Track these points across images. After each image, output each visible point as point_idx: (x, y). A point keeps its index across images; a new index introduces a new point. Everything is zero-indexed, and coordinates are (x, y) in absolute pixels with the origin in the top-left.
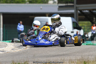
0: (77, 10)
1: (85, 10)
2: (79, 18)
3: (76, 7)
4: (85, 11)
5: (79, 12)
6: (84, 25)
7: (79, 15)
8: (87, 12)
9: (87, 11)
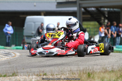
0: (80, 7)
1: (91, 7)
2: (83, 17)
3: (80, 4)
4: (90, 9)
5: (83, 9)
6: (89, 26)
7: (84, 13)
8: (93, 11)
9: (93, 9)
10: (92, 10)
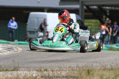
0: (82, 5)
1: (93, 5)
2: (85, 15)
3: (82, 2)
4: (92, 7)
5: (85, 7)
6: (90, 24)
7: (86, 11)
8: (96, 9)
9: (95, 7)
10: (94, 9)
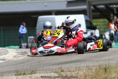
0: (90, 5)
1: (100, 5)
2: (93, 15)
3: (89, 2)
4: (99, 7)
5: (92, 7)
6: (99, 23)
7: (93, 11)
8: (103, 8)
9: (102, 6)
10: (101, 8)
